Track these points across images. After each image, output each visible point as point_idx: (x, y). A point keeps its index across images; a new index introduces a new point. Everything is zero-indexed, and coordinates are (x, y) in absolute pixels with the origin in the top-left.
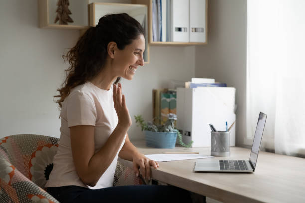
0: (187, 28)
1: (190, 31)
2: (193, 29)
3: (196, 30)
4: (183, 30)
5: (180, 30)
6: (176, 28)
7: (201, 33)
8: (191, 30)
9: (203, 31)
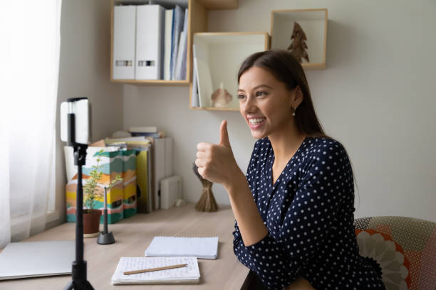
0: (139, 65)
1: (135, 62)
2: (131, 65)
3: (127, 63)
4: (145, 63)
5: (149, 63)
6: (154, 65)
7: (118, 59)
8: (133, 64)
9: (117, 62)
